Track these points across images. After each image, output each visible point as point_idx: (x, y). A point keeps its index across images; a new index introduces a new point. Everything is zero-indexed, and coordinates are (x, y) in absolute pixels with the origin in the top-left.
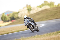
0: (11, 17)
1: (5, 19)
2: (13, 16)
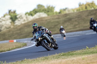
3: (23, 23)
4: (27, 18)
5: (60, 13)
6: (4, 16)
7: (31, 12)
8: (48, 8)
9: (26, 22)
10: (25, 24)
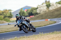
0: (29, 13)
1: (23, 14)
3: (54, 8)
4: (56, 5)
6: (42, 4)
9: (56, 8)
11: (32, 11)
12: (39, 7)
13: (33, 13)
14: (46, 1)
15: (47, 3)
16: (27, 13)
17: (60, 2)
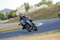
0: (8, 15)
1: (3, 17)
2: (11, 14)
3: (33, 11)
4: (35, 8)
5: (56, 5)
6: (21, 7)
7: (38, 4)
8: (49, 2)
9: (35, 10)
10: (34, 11)
11: (12, 13)
12: (18, 9)
13: (12, 15)
14: (25, 4)
15: (26, 5)
16: (7, 15)
17: (39, 5)
